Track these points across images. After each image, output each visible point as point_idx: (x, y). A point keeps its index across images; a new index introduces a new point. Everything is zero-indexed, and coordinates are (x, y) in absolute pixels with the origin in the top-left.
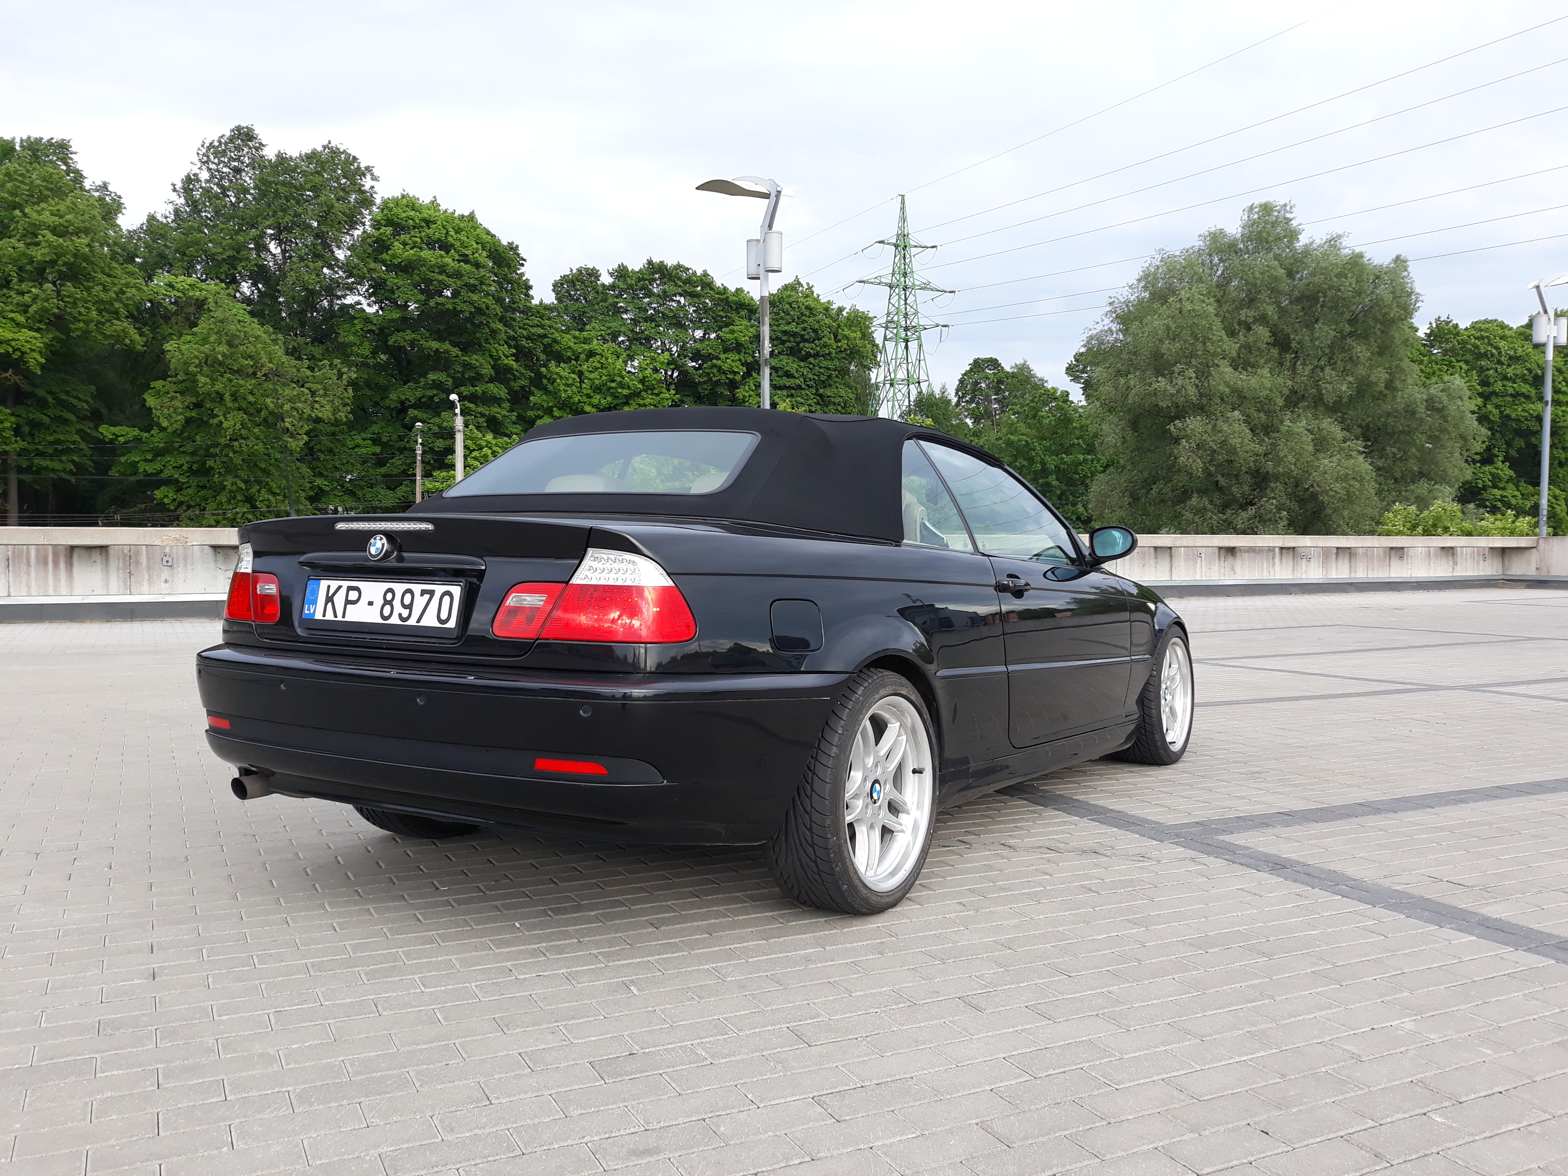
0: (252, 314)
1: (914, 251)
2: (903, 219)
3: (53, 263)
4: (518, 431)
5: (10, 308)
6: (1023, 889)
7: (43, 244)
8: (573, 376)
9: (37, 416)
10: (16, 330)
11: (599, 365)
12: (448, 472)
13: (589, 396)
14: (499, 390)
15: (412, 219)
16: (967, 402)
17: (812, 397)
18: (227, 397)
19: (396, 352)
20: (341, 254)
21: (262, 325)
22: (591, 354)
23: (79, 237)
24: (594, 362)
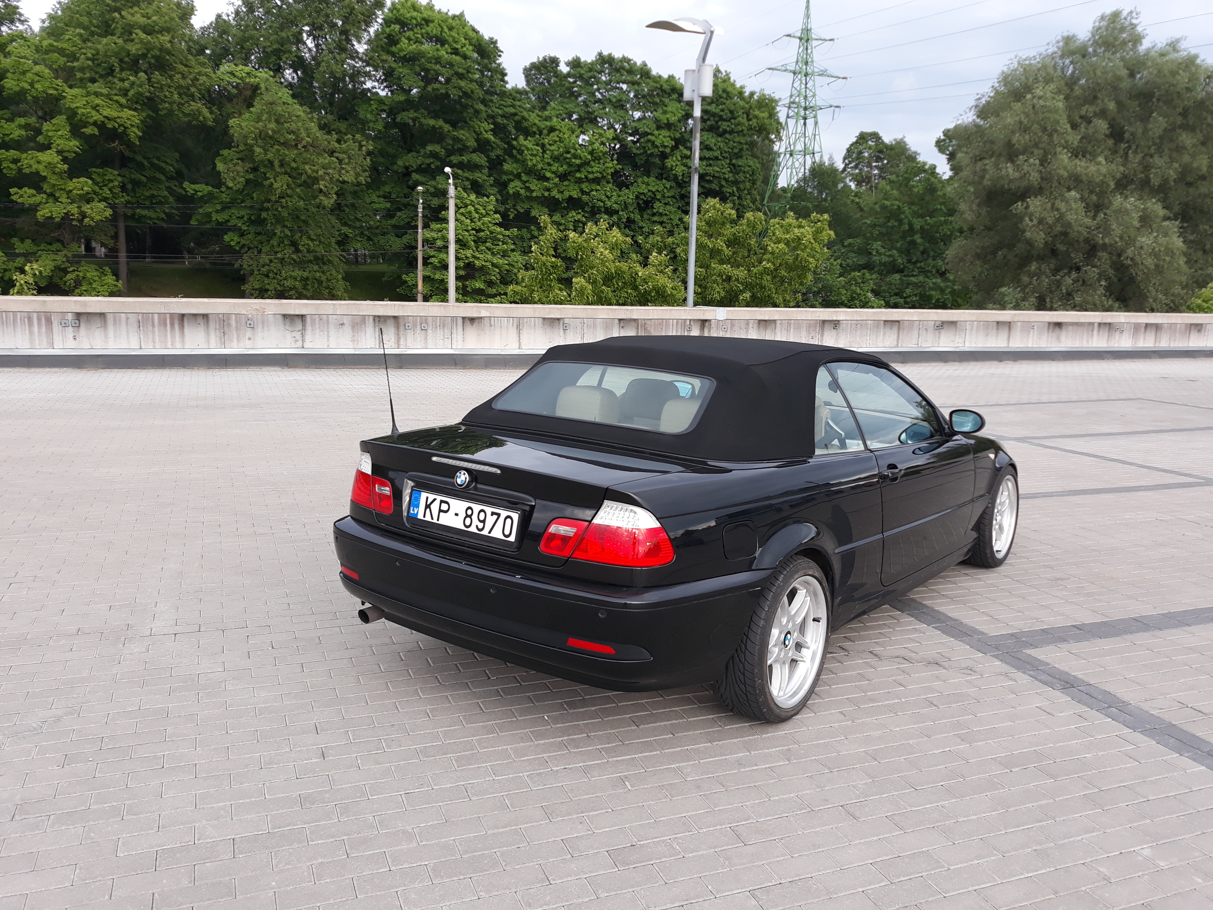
0: (294, 96)
1: (815, 43)
2: (808, 16)
3: (144, 56)
4: (494, 192)
5: (115, 92)
6: (886, 700)
7: (136, 41)
8: (537, 148)
9: (137, 176)
10: (119, 110)
11: (558, 139)
12: (441, 224)
13: (549, 164)
14: (480, 159)
15: (415, 19)
16: (851, 168)
17: (727, 166)
18: (276, 163)
19: (403, 127)
20: (361, 48)
21: (301, 105)
22: (552, 130)
23: (163, 35)
24: (554, 136)
